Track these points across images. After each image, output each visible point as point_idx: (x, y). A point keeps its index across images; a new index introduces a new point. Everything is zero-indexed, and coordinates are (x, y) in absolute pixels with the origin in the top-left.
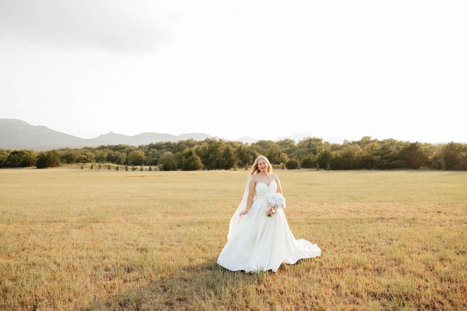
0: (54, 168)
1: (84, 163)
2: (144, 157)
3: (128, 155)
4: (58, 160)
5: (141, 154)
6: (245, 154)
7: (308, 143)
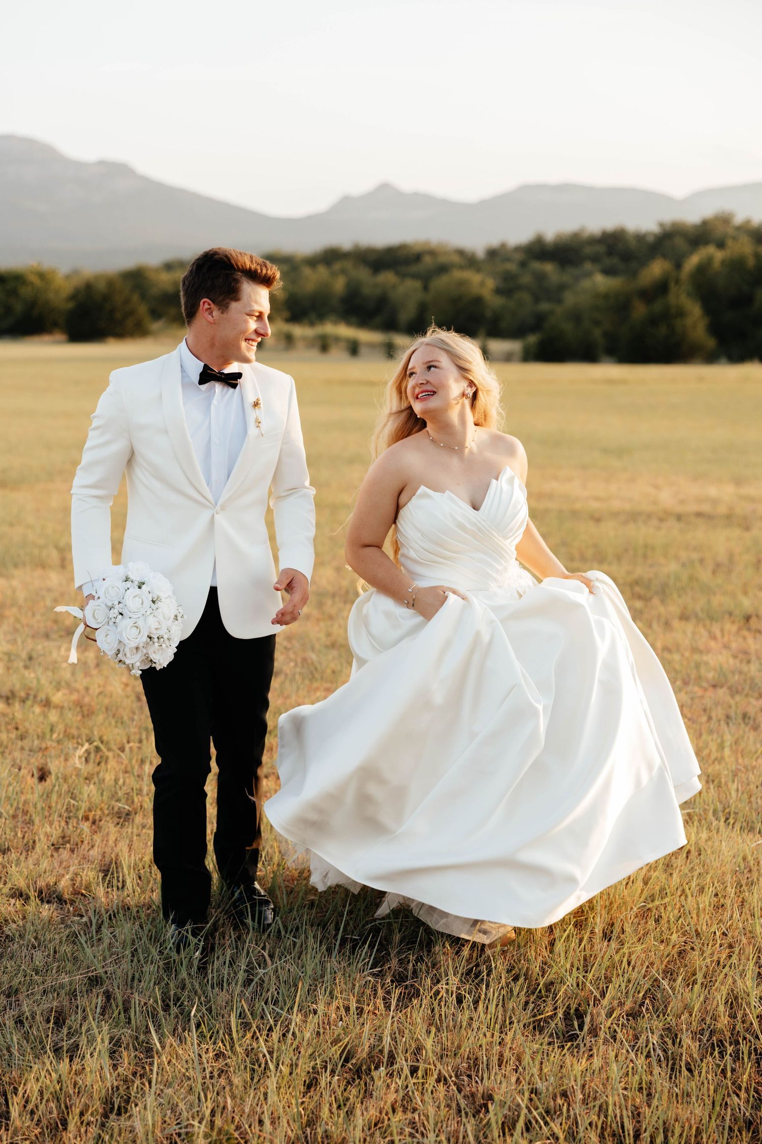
0: (128, 340)
2: (494, 301)
3: (426, 288)
4: (142, 309)
5: (482, 284)
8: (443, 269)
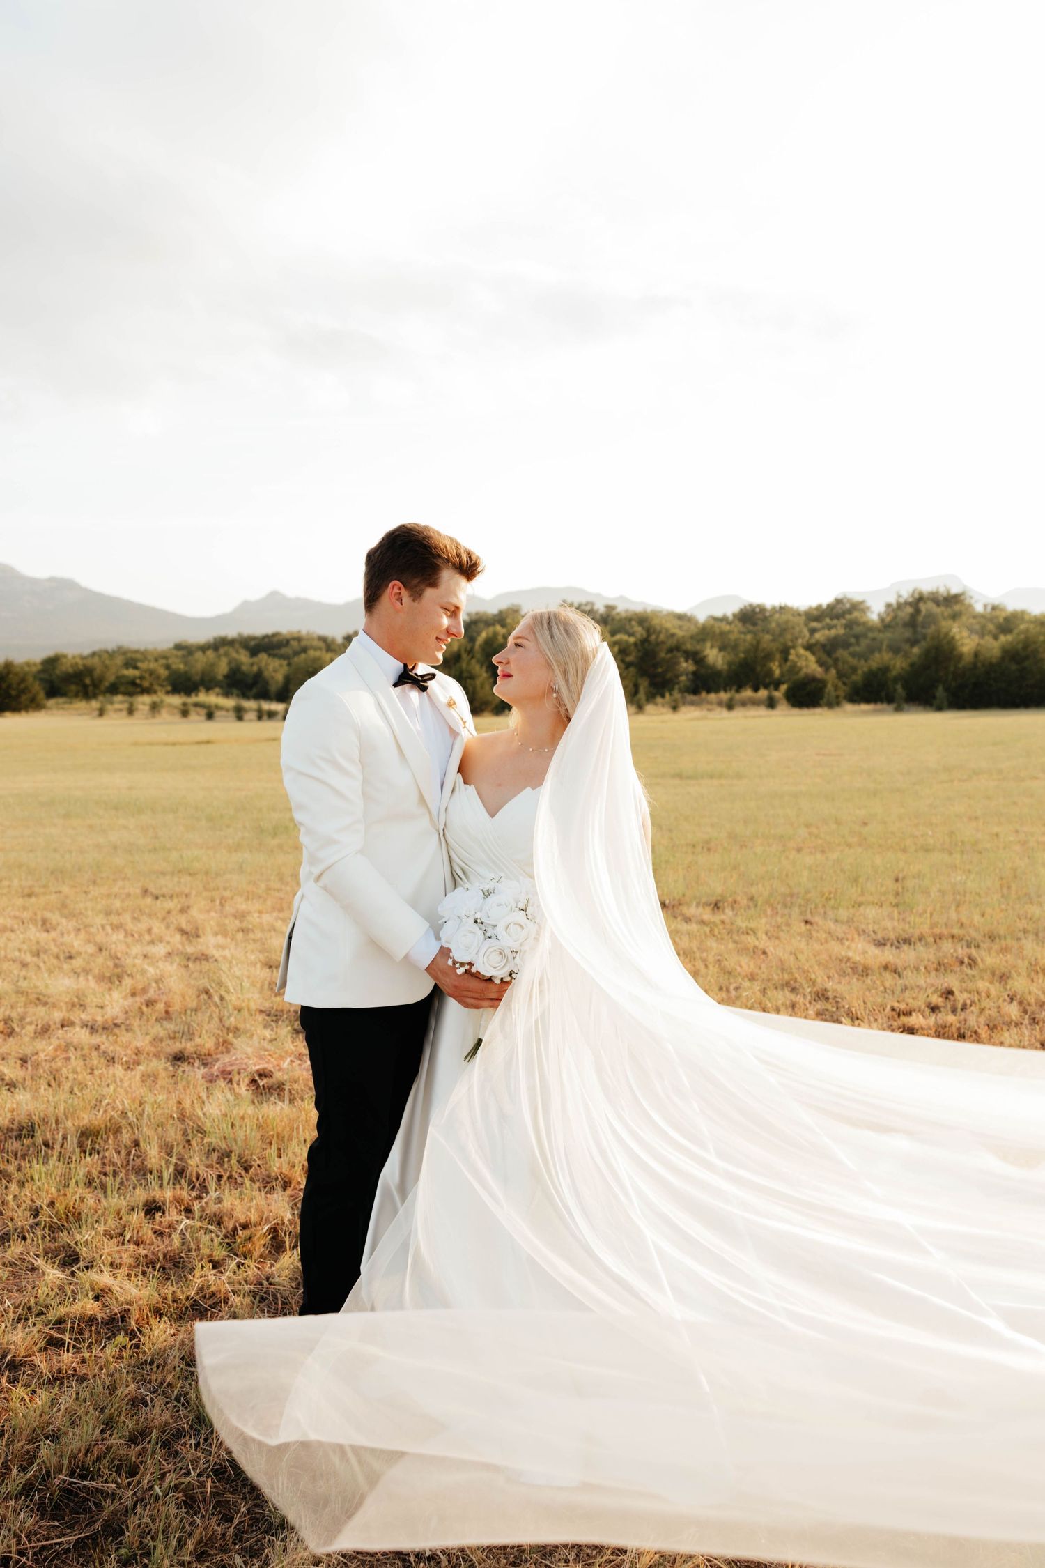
0: (23, 713)
1: (131, 694)
4: (38, 688)
6: (662, 655)
7: (909, 610)
8: (304, 650)
